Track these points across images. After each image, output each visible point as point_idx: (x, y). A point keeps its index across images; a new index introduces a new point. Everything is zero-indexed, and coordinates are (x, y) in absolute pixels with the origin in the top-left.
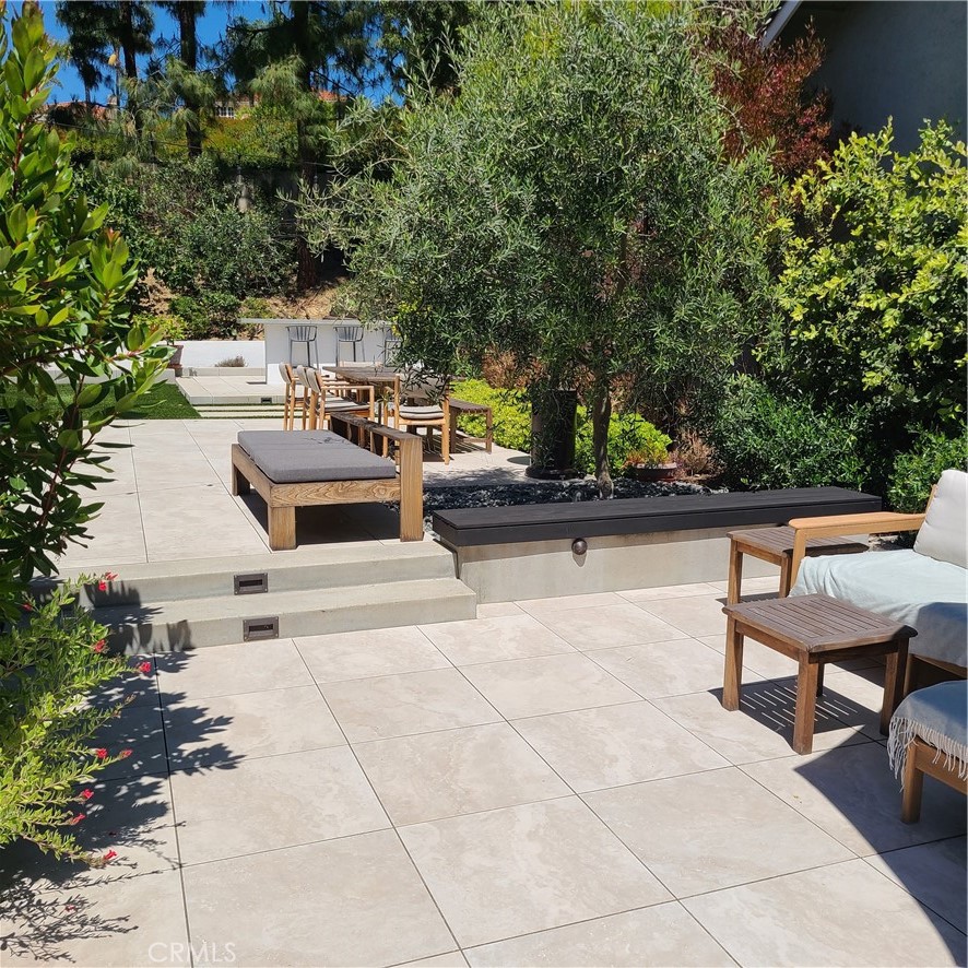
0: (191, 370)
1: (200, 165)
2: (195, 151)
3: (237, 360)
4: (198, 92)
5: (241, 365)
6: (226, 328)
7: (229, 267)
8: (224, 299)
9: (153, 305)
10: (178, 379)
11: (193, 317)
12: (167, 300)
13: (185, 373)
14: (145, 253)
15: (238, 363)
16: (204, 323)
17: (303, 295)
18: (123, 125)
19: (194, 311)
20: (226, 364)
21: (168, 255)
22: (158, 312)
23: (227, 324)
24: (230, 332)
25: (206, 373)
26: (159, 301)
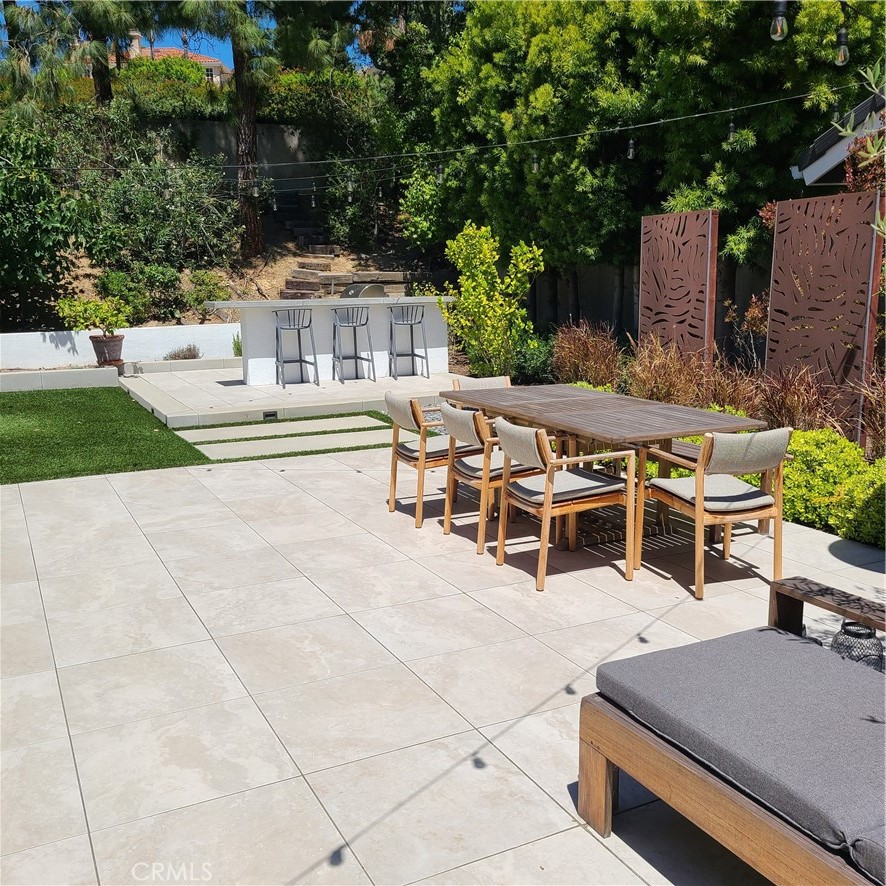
0: (135, 367)
1: (116, 109)
2: (104, 94)
3: (189, 350)
4: (114, 19)
5: (194, 356)
6: (167, 308)
7: (164, 234)
8: (162, 273)
9: (71, 283)
10: (121, 379)
11: (131, 298)
12: (87, 276)
13: (128, 371)
14: (64, 217)
15: (191, 354)
16: (144, 305)
17: (251, 266)
18: (14, 62)
19: (130, 290)
20: (175, 356)
21: (91, 221)
22: (77, 291)
23: (167, 303)
24: (172, 314)
25: (153, 369)
26: (76, 278)
